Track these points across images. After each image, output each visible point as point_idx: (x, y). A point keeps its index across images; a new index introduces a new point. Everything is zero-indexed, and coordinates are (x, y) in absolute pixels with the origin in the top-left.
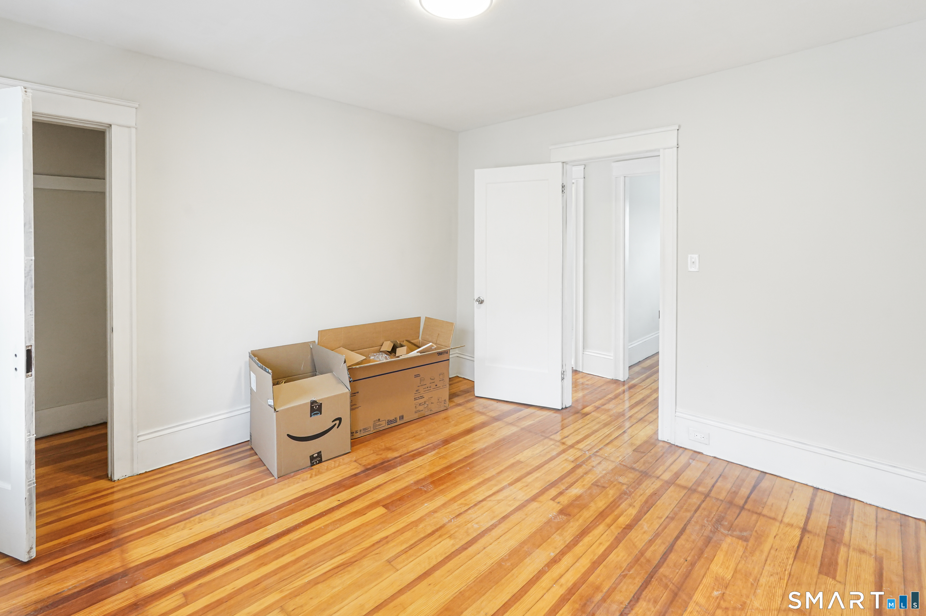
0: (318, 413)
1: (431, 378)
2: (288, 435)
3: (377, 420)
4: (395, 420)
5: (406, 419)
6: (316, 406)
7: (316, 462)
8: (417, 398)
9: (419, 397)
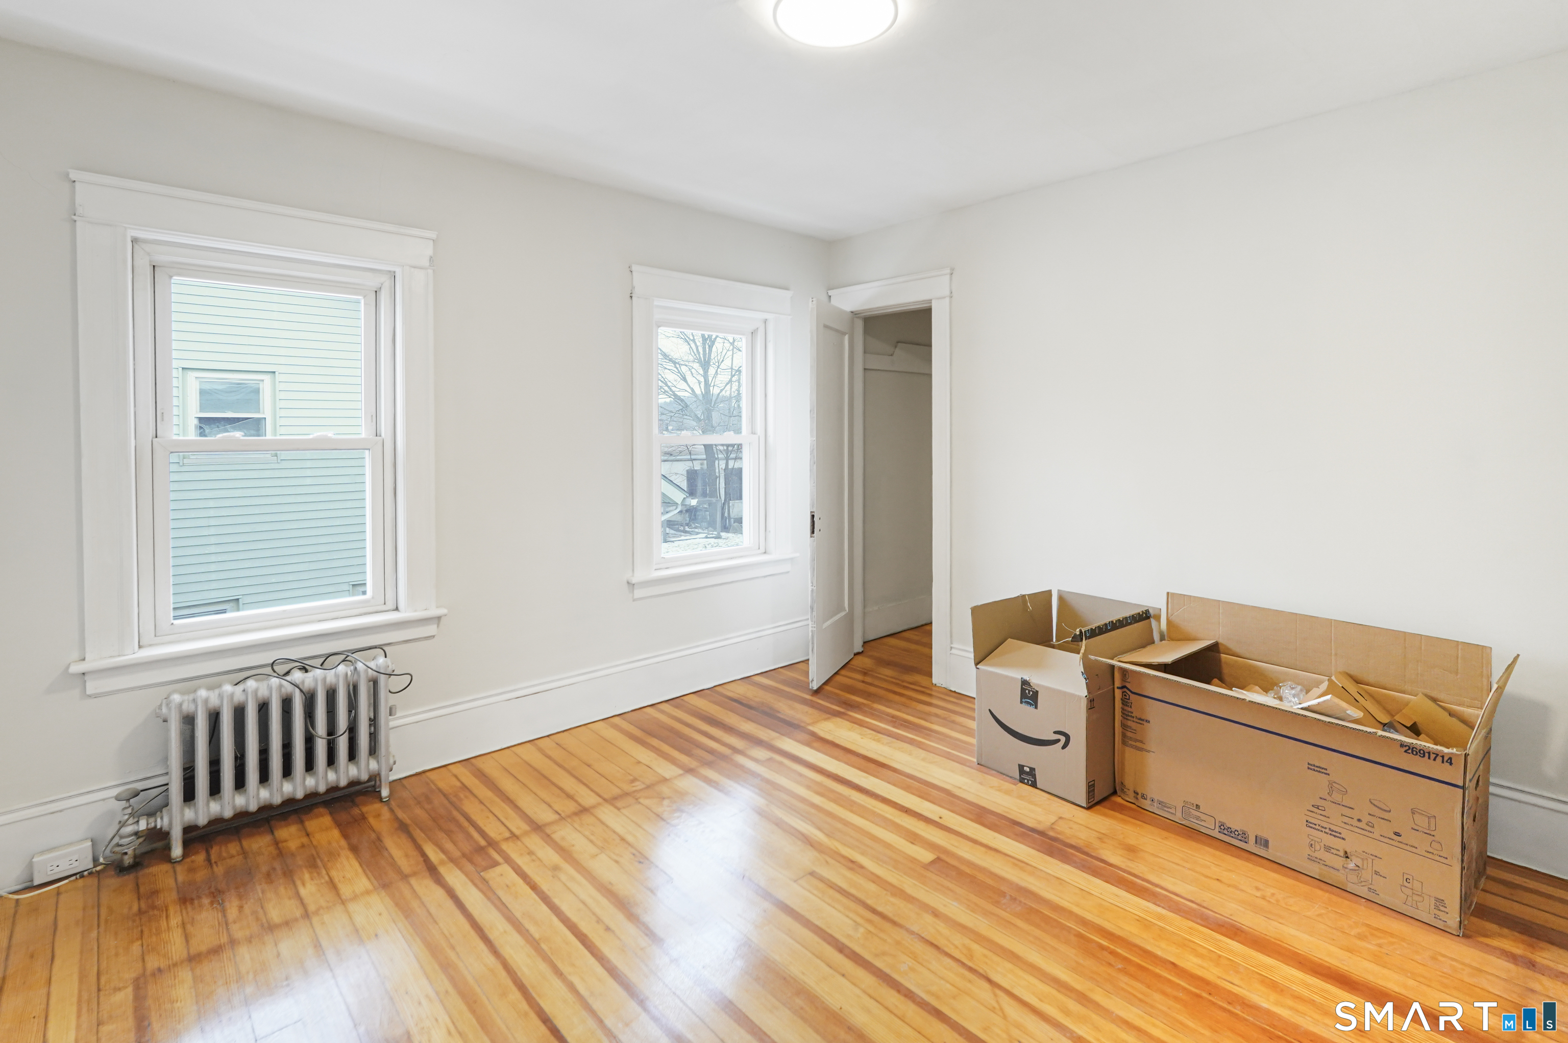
0: (1033, 705)
1: (1372, 801)
2: (990, 710)
3: (1193, 804)
4: (1244, 837)
5: (1270, 853)
6: (1029, 691)
7: (1028, 780)
8: (1317, 827)
9: (1326, 828)
